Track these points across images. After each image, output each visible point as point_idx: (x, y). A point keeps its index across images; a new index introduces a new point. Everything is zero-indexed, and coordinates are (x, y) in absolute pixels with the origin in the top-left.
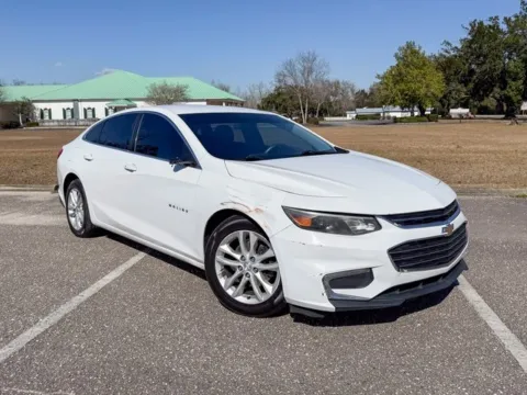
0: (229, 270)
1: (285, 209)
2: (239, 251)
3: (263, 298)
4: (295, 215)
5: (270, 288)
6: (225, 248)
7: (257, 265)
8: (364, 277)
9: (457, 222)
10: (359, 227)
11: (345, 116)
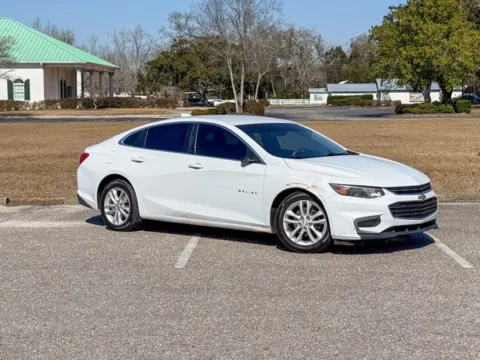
0: (292, 227)
1: (331, 185)
2: (299, 214)
3: (315, 241)
4: (337, 188)
5: (320, 235)
6: (290, 212)
7: (311, 221)
8: (375, 221)
9: (429, 195)
10: (372, 195)
11: (308, 97)
